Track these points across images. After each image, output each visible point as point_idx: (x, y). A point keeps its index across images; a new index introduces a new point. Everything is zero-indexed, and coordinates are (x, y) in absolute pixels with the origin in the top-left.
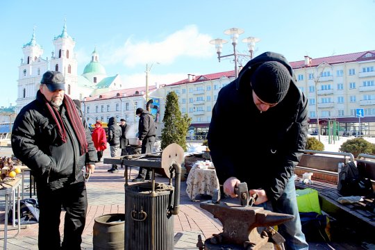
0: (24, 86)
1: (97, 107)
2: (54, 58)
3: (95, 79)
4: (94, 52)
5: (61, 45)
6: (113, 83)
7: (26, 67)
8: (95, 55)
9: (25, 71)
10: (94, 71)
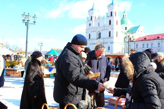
0: (89, 33)
1: (143, 45)
2: (108, 17)
3: (126, 28)
4: (124, 12)
5: (112, 9)
6: (138, 31)
7: (91, 22)
8: (125, 14)
9: (90, 24)
10: (126, 23)
